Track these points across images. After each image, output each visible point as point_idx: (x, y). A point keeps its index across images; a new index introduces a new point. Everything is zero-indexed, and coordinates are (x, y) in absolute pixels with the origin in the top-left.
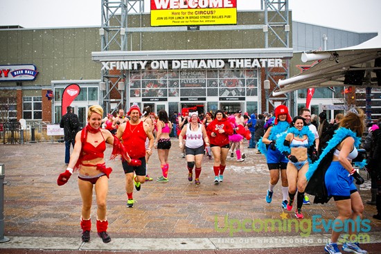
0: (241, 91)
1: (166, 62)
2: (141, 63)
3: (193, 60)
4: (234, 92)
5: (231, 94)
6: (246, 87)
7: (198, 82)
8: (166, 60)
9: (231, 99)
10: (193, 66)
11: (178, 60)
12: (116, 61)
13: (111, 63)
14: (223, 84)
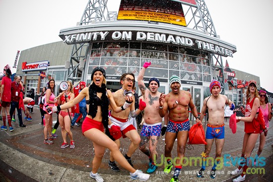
0: (199, 76)
1: (130, 33)
2: (101, 34)
3: (160, 34)
4: (193, 77)
5: (190, 78)
6: (202, 73)
7: (160, 62)
8: (129, 31)
9: (191, 83)
10: (161, 39)
11: (144, 32)
12: (77, 34)
13: (73, 35)
14: (184, 68)
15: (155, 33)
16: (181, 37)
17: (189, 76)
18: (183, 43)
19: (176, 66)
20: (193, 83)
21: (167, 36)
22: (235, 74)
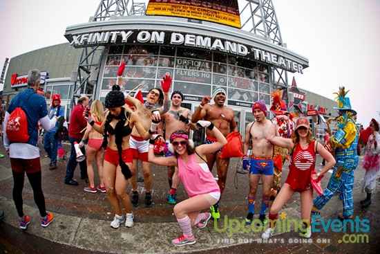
0: (253, 96)
1: (163, 34)
2: (123, 33)
3: (204, 37)
4: (245, 96)
5: (242, 98)
6: (258, 92)
7: (201, 75)
8: (162, 31)
9: (242, 104)
10: (204, 44)
11: (182, 33)
12: (90, 33)
13: (84, 35)
14: (233, 84)
15: (196, 35)
16: (232, 42)
17: (240, 95)
18: (234, 50)
19: (222, 80)
20: (244, 105)
21: (213, 40)
22: (304, 96)
